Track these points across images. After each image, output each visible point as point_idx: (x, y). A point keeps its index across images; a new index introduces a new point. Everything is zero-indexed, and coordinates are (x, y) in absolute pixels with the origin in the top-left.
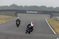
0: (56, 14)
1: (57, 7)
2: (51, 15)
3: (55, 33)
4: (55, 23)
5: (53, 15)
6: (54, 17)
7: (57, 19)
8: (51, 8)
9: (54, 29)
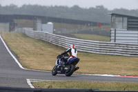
0: (24, 21)
1: (24, 5)
2: (10, 24)
3: (21, 66)
4: (20, 42)
5: (17, 25)
6: (17, 30)
7: (26, 33)
8: (12, 7)
9: (18, 58)
